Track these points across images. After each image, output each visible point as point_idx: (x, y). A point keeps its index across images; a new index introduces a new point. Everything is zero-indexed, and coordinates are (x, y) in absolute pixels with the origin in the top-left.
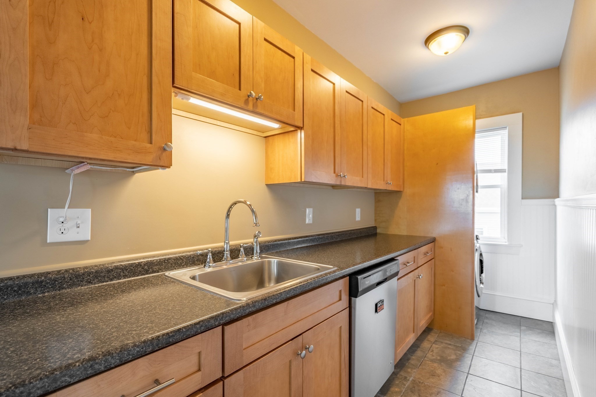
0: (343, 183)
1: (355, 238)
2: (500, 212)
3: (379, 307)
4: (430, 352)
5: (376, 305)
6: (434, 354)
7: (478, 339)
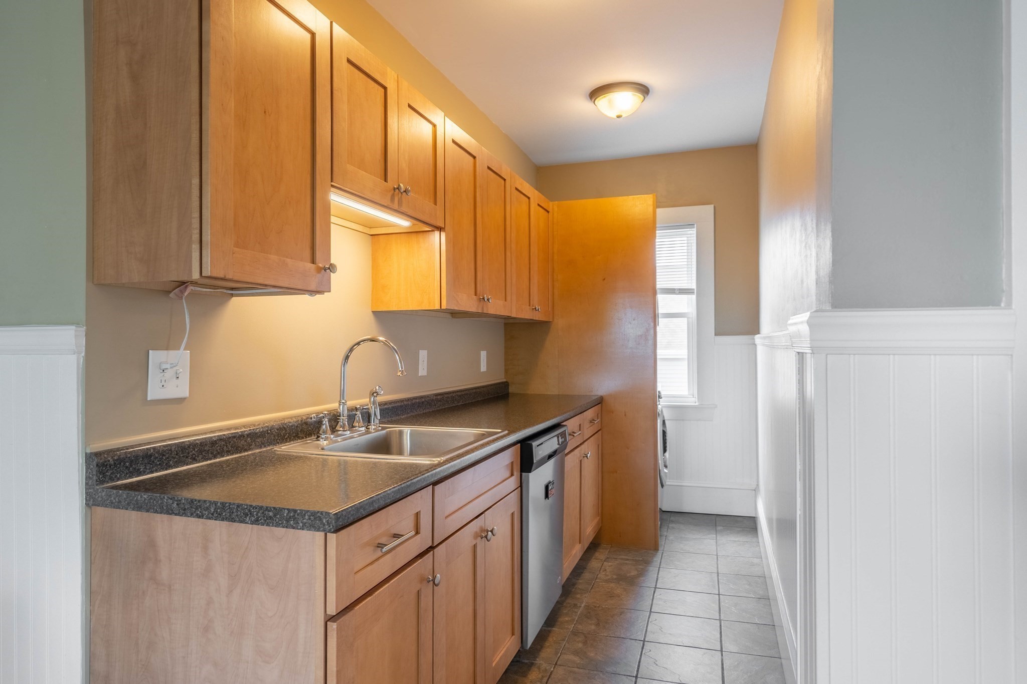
0: (485, 311)
1: (481, 400)
2: (686, 357)
3: (550, 490)
4: (601, 571)
5: (547, 487)
6: (607, 574)
7: (664, 548)
